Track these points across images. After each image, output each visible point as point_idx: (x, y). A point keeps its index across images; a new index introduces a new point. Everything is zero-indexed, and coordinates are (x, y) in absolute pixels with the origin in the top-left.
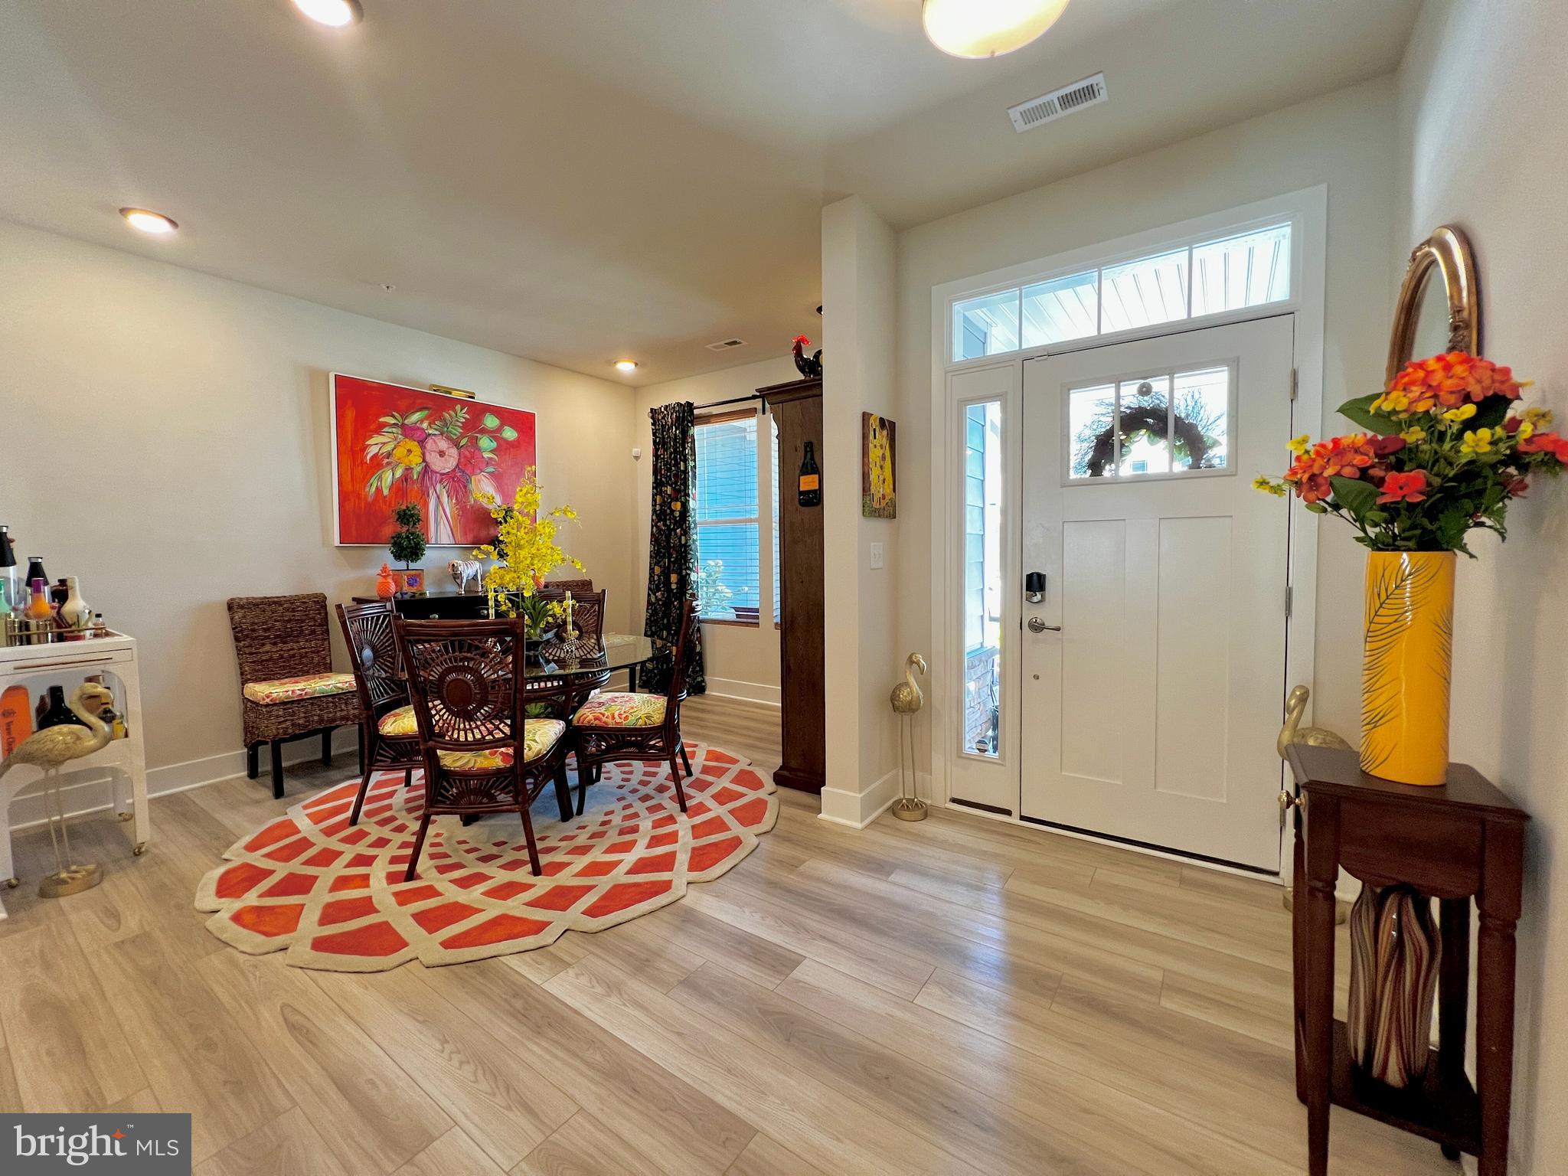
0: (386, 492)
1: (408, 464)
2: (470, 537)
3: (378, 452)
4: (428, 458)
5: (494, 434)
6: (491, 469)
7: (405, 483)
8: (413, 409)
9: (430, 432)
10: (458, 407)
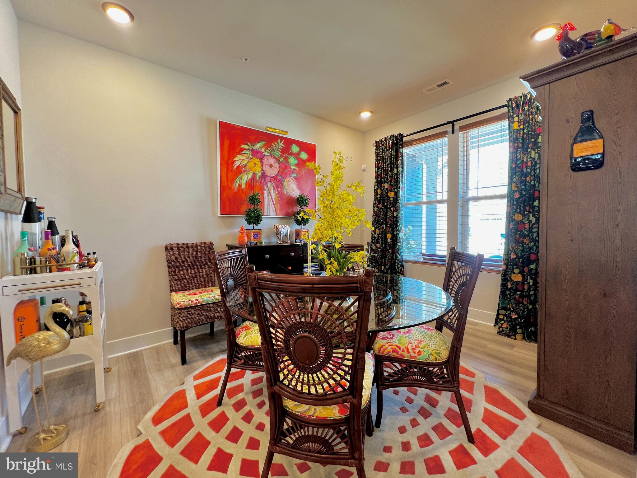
0: (243, 186)
1: (254, 171)
2: (284, 212)
3: (240, 165)
4: (264, 168)
5: (297, 155)
6: (294, 175)
7: (253, 182)
8: (257, 141)
9: (266, 154)
10: (279, 141)
